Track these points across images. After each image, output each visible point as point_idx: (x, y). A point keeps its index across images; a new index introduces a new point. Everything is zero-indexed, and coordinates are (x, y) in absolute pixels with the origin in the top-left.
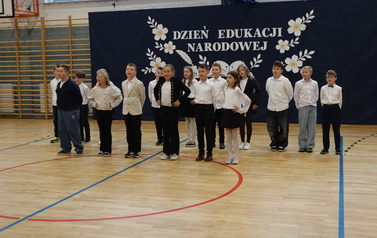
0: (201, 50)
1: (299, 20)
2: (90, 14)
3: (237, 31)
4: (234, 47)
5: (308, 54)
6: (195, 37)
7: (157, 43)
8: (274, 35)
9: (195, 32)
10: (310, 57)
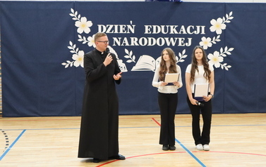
0: (127, 44)
1: (220, 20)
3: (163, 27)
5: (228, 51)
6: (121, 32)
7: (80, 36)
8: (198, 32)
9: (121, 26)
10: (229, 54)
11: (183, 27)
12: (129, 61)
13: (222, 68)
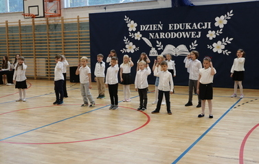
0: (158, 37)
1: (222, 17)
2: (90, 14)
3: (181, 25)
4: (179, 36)
5: (229, 40)
6: (154, 29)
7: (130, 33)
8: (206, 27)
9: (154, 25)
10: (229, 42)
11: (195, 24)
12: (159, 49)
13: (224, 53)
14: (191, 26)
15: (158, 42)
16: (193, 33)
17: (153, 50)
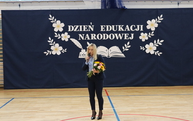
0: (89, 39)
1: (153, 21)
2: (2, 11)
3: (113, 26)
4: (112, 37)
5: (160, 42)
6: (84, 30)
7: (56, 34)
8: (138, 30)
9: (84, 26)
10: (161, 44)
11: (127, 26)
13: (156, 54)
14: (124, 28)
15: (88, 43)
16: (126, 35)
17: (83, 51)
